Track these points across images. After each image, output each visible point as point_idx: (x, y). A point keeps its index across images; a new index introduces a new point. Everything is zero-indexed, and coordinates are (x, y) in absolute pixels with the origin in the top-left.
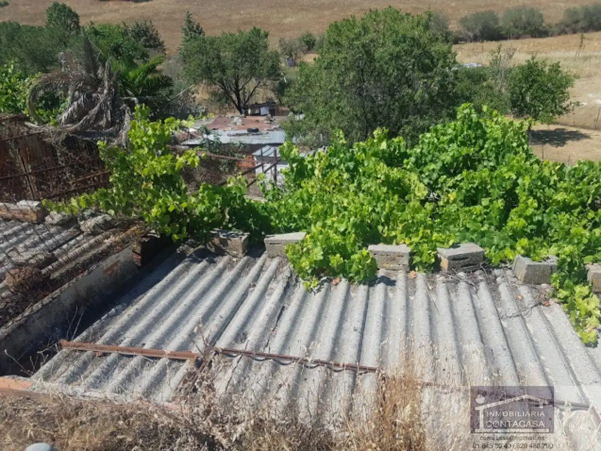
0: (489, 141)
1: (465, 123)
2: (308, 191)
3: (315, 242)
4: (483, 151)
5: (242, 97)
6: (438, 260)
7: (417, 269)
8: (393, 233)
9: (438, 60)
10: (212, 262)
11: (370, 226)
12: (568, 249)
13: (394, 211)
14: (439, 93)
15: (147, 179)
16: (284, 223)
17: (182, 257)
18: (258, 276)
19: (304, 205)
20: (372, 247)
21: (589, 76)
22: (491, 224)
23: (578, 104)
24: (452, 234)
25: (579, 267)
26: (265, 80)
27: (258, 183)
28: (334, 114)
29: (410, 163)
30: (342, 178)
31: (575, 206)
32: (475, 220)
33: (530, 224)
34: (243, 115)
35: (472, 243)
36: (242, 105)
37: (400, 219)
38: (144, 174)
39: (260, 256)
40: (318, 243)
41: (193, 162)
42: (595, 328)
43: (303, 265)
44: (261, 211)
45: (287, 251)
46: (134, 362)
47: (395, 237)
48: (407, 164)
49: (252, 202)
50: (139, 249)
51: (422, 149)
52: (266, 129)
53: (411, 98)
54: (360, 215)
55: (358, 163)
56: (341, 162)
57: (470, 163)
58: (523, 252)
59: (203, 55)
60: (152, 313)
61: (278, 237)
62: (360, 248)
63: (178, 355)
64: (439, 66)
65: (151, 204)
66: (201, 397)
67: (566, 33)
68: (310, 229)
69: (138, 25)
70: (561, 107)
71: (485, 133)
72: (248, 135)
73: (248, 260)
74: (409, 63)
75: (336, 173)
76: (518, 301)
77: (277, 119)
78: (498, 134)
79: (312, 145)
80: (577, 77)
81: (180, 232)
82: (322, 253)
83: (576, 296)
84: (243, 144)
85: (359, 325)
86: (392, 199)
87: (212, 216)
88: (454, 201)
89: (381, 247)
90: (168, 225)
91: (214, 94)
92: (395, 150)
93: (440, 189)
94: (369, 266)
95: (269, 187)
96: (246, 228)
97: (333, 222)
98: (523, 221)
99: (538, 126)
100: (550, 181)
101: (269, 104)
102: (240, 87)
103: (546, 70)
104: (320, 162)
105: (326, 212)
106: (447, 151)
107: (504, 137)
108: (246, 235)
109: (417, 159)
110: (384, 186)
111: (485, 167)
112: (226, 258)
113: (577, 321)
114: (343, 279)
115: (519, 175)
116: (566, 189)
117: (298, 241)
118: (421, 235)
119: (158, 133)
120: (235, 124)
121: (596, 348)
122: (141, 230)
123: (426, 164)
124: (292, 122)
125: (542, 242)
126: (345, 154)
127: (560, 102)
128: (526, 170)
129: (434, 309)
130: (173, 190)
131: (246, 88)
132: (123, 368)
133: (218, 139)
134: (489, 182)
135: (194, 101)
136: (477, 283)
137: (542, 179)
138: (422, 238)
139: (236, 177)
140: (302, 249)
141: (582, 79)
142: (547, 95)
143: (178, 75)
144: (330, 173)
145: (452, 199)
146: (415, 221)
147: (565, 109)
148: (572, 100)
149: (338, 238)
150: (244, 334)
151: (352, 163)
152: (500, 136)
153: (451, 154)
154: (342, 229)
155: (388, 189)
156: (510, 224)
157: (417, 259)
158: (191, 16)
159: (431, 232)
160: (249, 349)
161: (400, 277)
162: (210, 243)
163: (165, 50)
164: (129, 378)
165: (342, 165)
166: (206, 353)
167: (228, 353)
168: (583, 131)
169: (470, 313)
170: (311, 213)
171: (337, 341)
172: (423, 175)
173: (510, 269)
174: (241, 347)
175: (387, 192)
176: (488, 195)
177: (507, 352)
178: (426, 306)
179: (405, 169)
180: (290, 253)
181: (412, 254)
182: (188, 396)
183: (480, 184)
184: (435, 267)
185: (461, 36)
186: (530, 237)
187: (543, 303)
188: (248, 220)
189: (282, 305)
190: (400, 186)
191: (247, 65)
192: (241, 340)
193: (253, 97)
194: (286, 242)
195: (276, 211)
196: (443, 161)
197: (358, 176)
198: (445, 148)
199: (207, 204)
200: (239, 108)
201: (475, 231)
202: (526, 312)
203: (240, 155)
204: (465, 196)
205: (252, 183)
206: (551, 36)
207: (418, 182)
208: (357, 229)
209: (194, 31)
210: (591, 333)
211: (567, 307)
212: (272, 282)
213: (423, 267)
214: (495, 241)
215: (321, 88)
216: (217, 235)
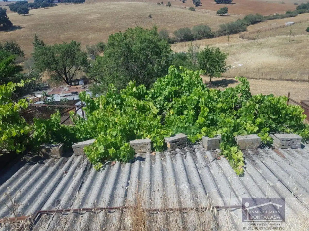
0: (185, 83)
1: (173, 76)
2: (95, 116)
3: (99, 143)
4: (183, 88)
5: (68, 77)
6: (165, 144)
7: (155, 150)
8: (142, 133)
10: (42, 163)
11: (129, 131)
12: (225, 129)
13: (141, 122)
16: (83, 135)
18: (68, 168)
19: (94, 124)
20: (131, 142)
21: (234, 54)
22: (190, 123)
23: (231, 67)
24: (171, 130)
25: (231, 138)
26: (80, 66)
29: (149, 97)
30: (114, 108)
31: (227, 110)
32: (182, 122)
33: (207, 120)
35: (181, 133)
36: (68, 81)
37: (144, 125)
40: (101, 143)
41: (24, 106)
42: (242, 167)
43: (93, 156)
44: (70, 131)
45: (85, 151)
47: (143, 135)
48: (147, 98)
49: (65, 126)
51: (155, 90)
54: (123, 125)
55: (123, 100)
56: (113, 100)
57: (177, 94)
58: (205, 134)
61: (80, 144)
64: (163, 52)
67: (221, 35)
68: (98, 136)
69: (8, 43)
70: (223, 69)
71: (182, 79)
72: (72, 95)
73: (64, 159)
75: (111, 106)
76: (205, 159)
77: (88, 86)
78: (188, 79)
80: (228, 54)
81: (20, 148)
82: (104, 148)
83: (232, 152)
85: (125, 185)
87: (43, 137)
88: (173, 114)
89: (136, 141)
92: (141, 91)
93: (166, 109)
94: (129, 151)
97: (110, 132)
98: (203, 118)
99: (214, 79)
100: (214, 99)
101: (83, 79)
102: (67, 71)
103: (214, 52)
104: (102, 101)
105: (106, 127)
106: (166, 90)
107: (191, 79)
108: (62, 144)
109: (152, 95)
110: (137, 110)
111: (185, 95)
113: (234, 165)
114: (117, 162)
115: (200, 97)
116: (222, 102)
117: (91, 144)
118: (155, 132)
120: (65, 90)
121: (244, 177)
123: (157, 97)
125: (214, 128)
126: (115, 96)
127: (222, 66)
128: (202, 94)
129: (165, 169)
131: (70, 71)
134: (186, 102)
136: (185, 153)
137: (210, 98)
140: (94, 148)
141: (230, 55)
142: (216, 64)
144: (108, 106)
145: (171, 113)
146: (152, 126)
147: (225, 69)
148: (227, 65)
149: (112, 140)
151: (120, 100)
153: (168, 91)
154: (115, 135)
155: (139, 111)
156: (198, 121)
157: (155, 145)
158: (37, 37)
159: (161, 130)
161: (147, 156)
162: (40, 152)
163: (24, 55)
165: (114, 101)
169: (182, 169)
170: (98, 128)
171: (112, 197)
172: (156, 103)
173: (201, 144)
175: (139, 113)
176: (187, 109)
177: (201, 186)
178: (160, 168)
179: (146, 100)
180: (87, 151)
181: (152, 143)
183: (182, 103)
184: (164, 148)
185: (175, 40)
186: (208, 126)
187: (217, 158)
188: (63, 137)
189: (82, 181)
190: (145, 109)
191: (70, 59)
193: (75, 76)
194: (85, 146)
195: (79, 129)
196: (165, 95)
197: (123, 107)
198: (165, 88)
201: (182, 127)
202: (210, 164)
204: (177, 111)
206: (215, 37)
207: (153, 106)
208: (122, 133)
209: (40, 44)
210: (240, 170)
211: (229, 159)
212: (77, 169)
213: (159, 149)
214: (192, 131)
215: (107, 67)
216: (44, 147)
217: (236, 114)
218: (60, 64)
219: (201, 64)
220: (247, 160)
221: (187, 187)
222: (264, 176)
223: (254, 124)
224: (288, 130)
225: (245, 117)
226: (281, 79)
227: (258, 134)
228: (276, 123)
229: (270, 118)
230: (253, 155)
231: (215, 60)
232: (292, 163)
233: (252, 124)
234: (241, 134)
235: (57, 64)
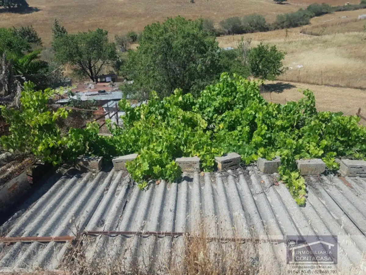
0: (238, 93)
1: (225, 84)
2: (137, 129)
3: (143, 159)
4: (236, 99)
5: (93, 71)
6: (216, 164)
7: (204, 170)
8: (190, 150)
9: (209, 47)
10: (80, 177)
11: (176, 147)
12: (286, 152)
13: (189, 137)
14: (210, 66)
15: (34, 128)
16: (124, 149)
17: (60, 176)
18: (109, 184)
19: (136, 136)
20: (177, 160)
21: (292, 52)
22: (243, 141)
23: (287, 68)
24: (222, 148)
25: (292, 162)
26: (107, 60)
27: (107, 125)
28: (151, 80)
29: (196, 108)
30: (158, 119)
31: (288, 128)
32: (234, 139)
33: (264, 139)
34: (95, 82)
35: (234, 153)
36: (94, 76)
37: (193, 141)
38: (32, 125)
39: (110, 171)
40: (146, 160)
41: (64, 115)
42: (304, 196)
43: (137, 174)
44: (109, 143)
45: (127, 166)
46: (32, 246)
47: (191, 152)
48: (195, 109)
49: (103, 137)
50: (31, 173)
51: (203, 99)
52: (110, 91)
53: (195, 70)
54: (169, 141)
55: (166, 110)
56: (156, 110)
57: (229, 106)
58: (261, 155)
59: (67, 46)
60: (42, 213)
61: (121, 158)
62: (171, 161)
63: (61, 239)
64: (209, 50)
65: (38, 143)
66: (77, 263)
67: (278, 29)
68: (140, 151)
69: (23, 28)
70: (279, 71)
71: (236, 89)
72: (99, 94)
73: (103, 174)
74: (192, 49)
75: (154, 116)
76: (261, 184)
77: (117, 84)
78: (243, 89)
79: (140, 99)
80: (286, 53)
81: (57, 160)
82: (148, 165)
83: (292, 178)
84: (96, 101)
85: (173, 208)
86: (188, 130)
87: (77, 148)
88: (223, 129)
89: (183, 159)
90: (50, 156)
91: (75, 70)
92: (187, 101)
93: (215, 122)
94: (177, 171)
95: (114, 127)
96: (101, 154)
97: (154, 146)
98: (260, 138)
99: (267, 82)
100: (273, 115)
101: (111, 75)
102: (92, 65)
103: (269, 50)
104: (143, 110)
105: (149, 141)
106: (216, 100)
107: (246, 91)
108: (101, 157)
109: (200, 105)
110: (182, 122)
111: (238, 108)
112: (88, 174)
113: (294, 193)
114: (162, 181)
115: (256, 112)
116: (282, 118)
117: (133, 159)
118: (205, 150)
119: (40, 98)
120: (90, 88)
121: (305, 207)
122: (32, 161)
123: (205, 108)
124: (126, 86)
125: (272, 149)
126: (158, 105)
127: (278, 68)
128: (260, 109)
129: (216, 193)
130: (52, 133)
131: (96, 65)
132: (25, 251)
133: (80, 98)
134: (240, 117)
135: (63, 75)
136: (238, 176)
137: (268, 113)
138: (206, 152)
139: (92, 122)
140: (136, 164)
141: (288, 54)
142: (270, 64)
143: (51, 59)
144: (150, 117)
145: (221, 127)
146: (201, 142)
147: (281, 71)
148: (284, 66)
149: (157, 156)
150: (102, 221)
151: (163, 110)
152: (244, 90)
153: (219, 102)
154: (159, 150)
155: (185, 124)
156: (254, 140)
157: (204, 164)
158: (57, 22)
159: (211, 148)
160: (106, 230)
161: (195, 176)
162: (77, 165)
163: (41, 43)
164: (29, 257)
166: (78, 235)
167: (92, 234)
168: (292, 84)
169: (236, 194)
170: (140, 141)
171: (160, 219)
172: (204, 115)
173: (256, 166)
174: (101, 229)
175: (185, 126)
176: (241, 124)
177: (258, 215)
178: (211, 192)
179: (194, 112)
180: (129, 167)
181: (201, 162)
182: (69, 264)
183: (235, 118)
184: (215, 168)
185: (221, 32)
186: (265, 147)
187: (275, 184)
188: (101, 148)
189: (125, 200)
190: (191, 122)
192: (101, 225)
193: (101, 71)
194: (126, 161)
195: (119, 142)
196: (214, 106)
197: (167, 117)
198: (215, 99)
199: (74, 140)
200: (92, 78)
201: (235, 145)
202: (267, 190)
203: (94, 107)
204: (228, 126)
205: (103, 125)
206: (271, 30)
207: (202, 119)
208: (168, 149)
209: (61, 32)
210: (302, 199)
211: (288, 185)
212: (118, 186)
213: (208, 169)
214: (247, 150)
215: (142, 65)
216: (82, 160)
217: (298, 133)
218: (84, 56)
219: (252, 64)
220: (309, 188)
221: (242, 215)
222: (328, 208)
223: (319, 146)
224: (357, 155)
225: (309, 137)
226: (348, 86)
227: (323, 158)
228: (344, 146)
229: (337, 139)
230: (316, 182)
231: (270, 59)
232: (360, 195)
233: (316, 146)
234: (304, 157)
235: (81, 56)
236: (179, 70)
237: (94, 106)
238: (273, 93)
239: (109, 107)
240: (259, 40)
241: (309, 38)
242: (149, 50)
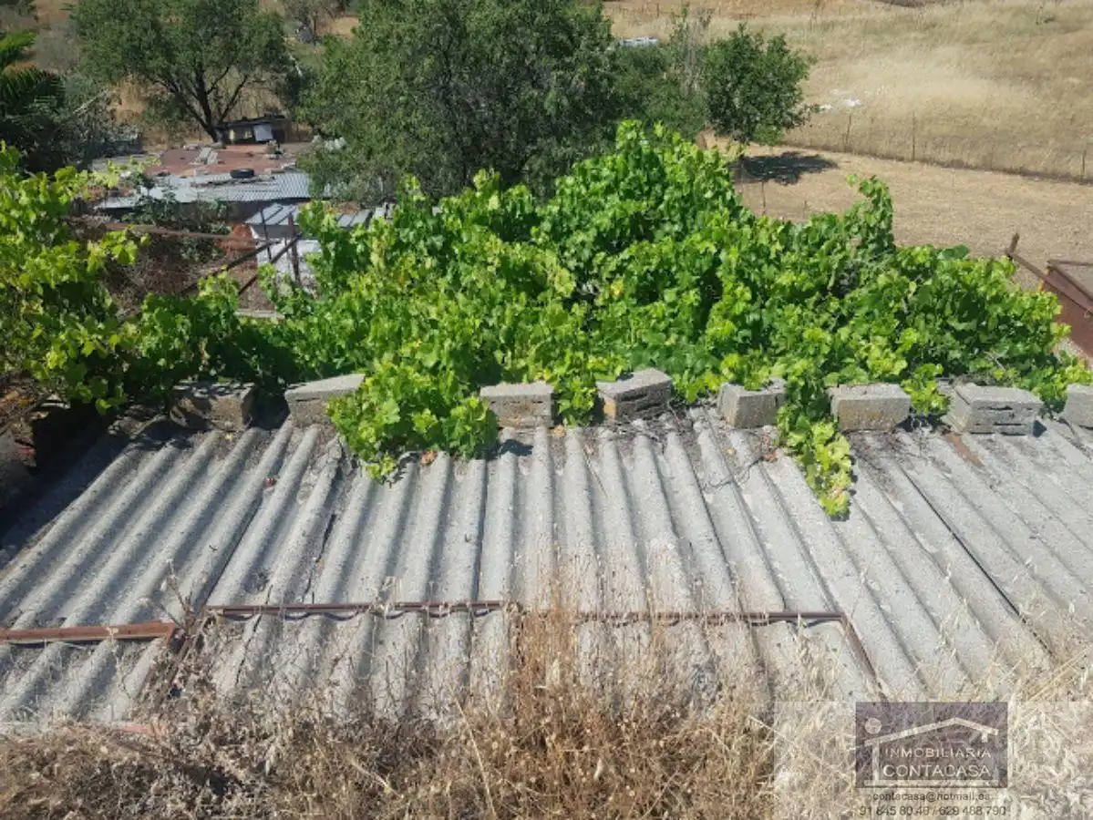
0: (671, 188)
1: (629, 157)
2: (361, 296)
3: (382, 391)
4: (662, 207)
5: (213, 107)
6: (599, 403)
7: (565, 421)
8: (522, 363)
9: (580, 34)
10: (184, 446)
11: (481, 353)
12: (800, 365)
13: (521, 324)
14: (586, 96)
15: (30, 295)
16: (320, 358)
17: (120, 442)
18: (277, 467)
19: (356, 321)
20: (486, 391)
21: (833, 58)
22: (681, 333)
23: (816, 109)
24: (619, 357)
25: (818, 393)
26: (257, 70)
27: (263, 284)
28: (401, 138)
29: (543, 234)
30: (423, 267)
31: (810, 293)
32: (654, 329)
33: (740, 329)
34: (219, 143)
35: (652, 369)
36: (215, 123)
37: (532, 336)
38: (22, 286)
39: (278, 426)
40: (390, 393)
41: (124, 254)
42: (845, 489)
43: (364, 435)
44: (273, 340)
45: (331, 412)
46: (45, 656)
47: (526, 368)
48: (538, 235)
49: (254, 322)
50: (27, 432)
51: (562, 206)
52: (268, 170)
53: (539, 106)
54: (461, 335)
55: (451, 237)
56: (418, 237)
57: (641, 229)
58: (731, 376)
59: (122, 21)
60: (73, 558)
61: (311, 387)
62: (466, 395)
63: (135, 632)
64: (583, 45)
65: (44, 344)
66: (189, 703)
68: (372, 366)
70: (790, 114)
71: (663, 174)
72: (233, 183)
73: (257, 435)
74: (529, 40)
76: (727, 457)
77: (290, 149)
78: (682, 177)
79: (364, 199)
80: (813, 61)
81: (110, 395)
82: (397, 410)
83: (815, 442)
84: (224, 203)
85: (472, 531)
86: (517, 301)
87: (175, 355)
88: (622, 297)
89: (502, 390)
90: (86, 383)
91: (152, 101)
92: (514, 209)
93: (597, 276)
94: (484, 425)
95: (285, 290)
96: (246, 375)
97: (414, 351)
98: (729, 325)
99: (754, 151)
100: (769, 254)
101: (271, 119)
102: (208, 86)
103: (764, 48)
104: (379, 238)
105: (399, 334)
106: (603, 209)
107: (691, 182)
108: (249, 386)
109: (554, 225)
110: (501, 277)
111: (667, 234)
112: (211, 436)
113: (818, 481)
114: (441, 453)
115: (721, 245)
116: (794, 266)
117: (350, 391)
118: (568, 362)
119: (42, 199)
120: (205, 161)
121: (847, 522)
122: (28, 398)
123: (569, 233)
124: (319, 155)
125: (761, 357)
126: (424, 221)
127: (788, 107)
128: (731, 236)
129: (597, 487)
130: (88, 312)
131: (222, 88)
132: (25, 670)
133: (172, 196)
134: (673, 260)
135: (113, 117)
136: (663, 436)
137: (756, 250)
138: (571, 367)
139: (215, 275)
140: (360, 405)
141: (821, 63)
142: (767, 95)
143: (72, 65)
144: (400, 259)
145: (617, 293)
146: (557, 338)
147: (796, 117)
148: (808, 102)
149: (424, 381)
150: (261, 575)
151: (441, 237)
152: (686, 181)
153: (610, 214)
154: (430, 363)
155: (508, 282)
156: (710, 331)
157: (565, 404)
159: (585, 356)
160: (273, 601)
161: (538, 439)
162: (175, 409)
163: (33, 8)
164: (39, 689)
165: (422, 242)
166: (190, 624)
167: (234, 614)
168: (826, 156)
169: (655, 486)
170: (370, 339)
171: (436, 566)
172: (566, 254)
173: (715, 405)
174: (259, 599)
175: (507, 289)
176: (674, 283)
177: (714, 545)
178: (584, 483)
179: (534, 243)
180: (338, 414)
181: (556, 397)
182: (164, 706)
183: (660, 264)
184: (595, 415)
186: (742, 350)
187: (766, 456)
188: (249, 358)
189: (331, 512)
190: (528, 276)
191: (217, 41)
192: (258, 587)
193: (237, 106)
194: (329, 396)
195: (302, 336)
196: (598, 227)
197: (452, 262)
198: (599, 203)
199: (161, 334)
200: (210, 129)
201: (656, 348)
202: (741, 475)
203: (220, 226)
204: (638, 287)
205: (250, 284)
207: (559, 267)
208: (457, 360)
210: (839, 499)
211: (802, 460)
212: (307, 472)
213: (576, 419)
214: (689, 362)
215: (370, 89)
216: (188, 394)
217: (839, 310)
218: (182, 57)
219: (711, 93)
220: (861, 467)
221: (671, 547)
222: (910, 523)
223: (895, 347)
224: (999, 372)
225: (867, 322)
226: (987, 166)
227: (904, 382)
228: (964, 347)
229: (946, 327)
230: (881, 450)
231: (764, 78)
232: (1000, 482)
233: (887, 347)
234: (850, 379)
235: (169, 55)
236: (490, 107)
237: (221, 219)
238: (771, 183)
239: (267, 223)
240: (735, 17)
241: (883, 14)
242: (394, 41)
